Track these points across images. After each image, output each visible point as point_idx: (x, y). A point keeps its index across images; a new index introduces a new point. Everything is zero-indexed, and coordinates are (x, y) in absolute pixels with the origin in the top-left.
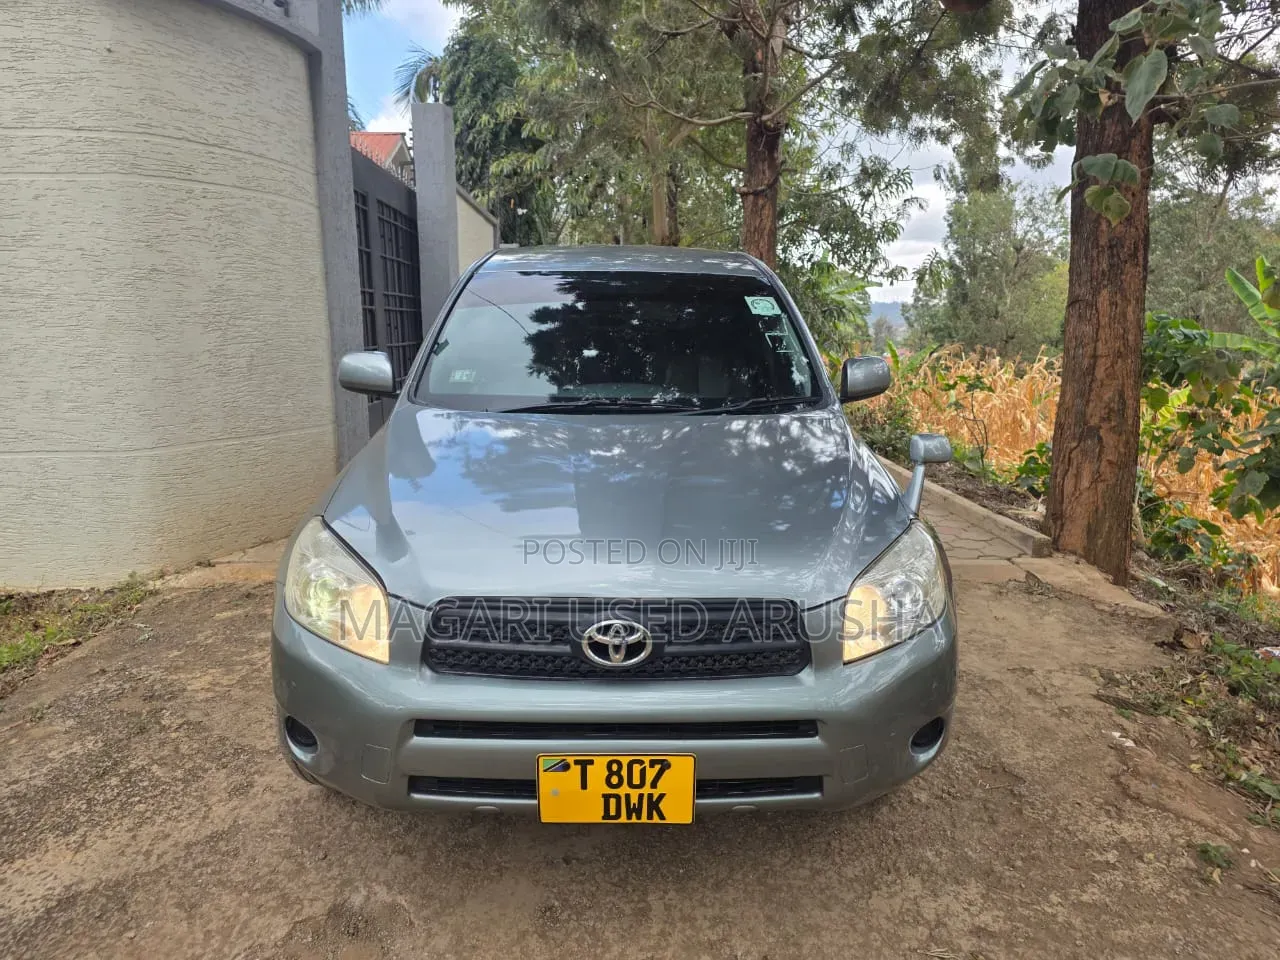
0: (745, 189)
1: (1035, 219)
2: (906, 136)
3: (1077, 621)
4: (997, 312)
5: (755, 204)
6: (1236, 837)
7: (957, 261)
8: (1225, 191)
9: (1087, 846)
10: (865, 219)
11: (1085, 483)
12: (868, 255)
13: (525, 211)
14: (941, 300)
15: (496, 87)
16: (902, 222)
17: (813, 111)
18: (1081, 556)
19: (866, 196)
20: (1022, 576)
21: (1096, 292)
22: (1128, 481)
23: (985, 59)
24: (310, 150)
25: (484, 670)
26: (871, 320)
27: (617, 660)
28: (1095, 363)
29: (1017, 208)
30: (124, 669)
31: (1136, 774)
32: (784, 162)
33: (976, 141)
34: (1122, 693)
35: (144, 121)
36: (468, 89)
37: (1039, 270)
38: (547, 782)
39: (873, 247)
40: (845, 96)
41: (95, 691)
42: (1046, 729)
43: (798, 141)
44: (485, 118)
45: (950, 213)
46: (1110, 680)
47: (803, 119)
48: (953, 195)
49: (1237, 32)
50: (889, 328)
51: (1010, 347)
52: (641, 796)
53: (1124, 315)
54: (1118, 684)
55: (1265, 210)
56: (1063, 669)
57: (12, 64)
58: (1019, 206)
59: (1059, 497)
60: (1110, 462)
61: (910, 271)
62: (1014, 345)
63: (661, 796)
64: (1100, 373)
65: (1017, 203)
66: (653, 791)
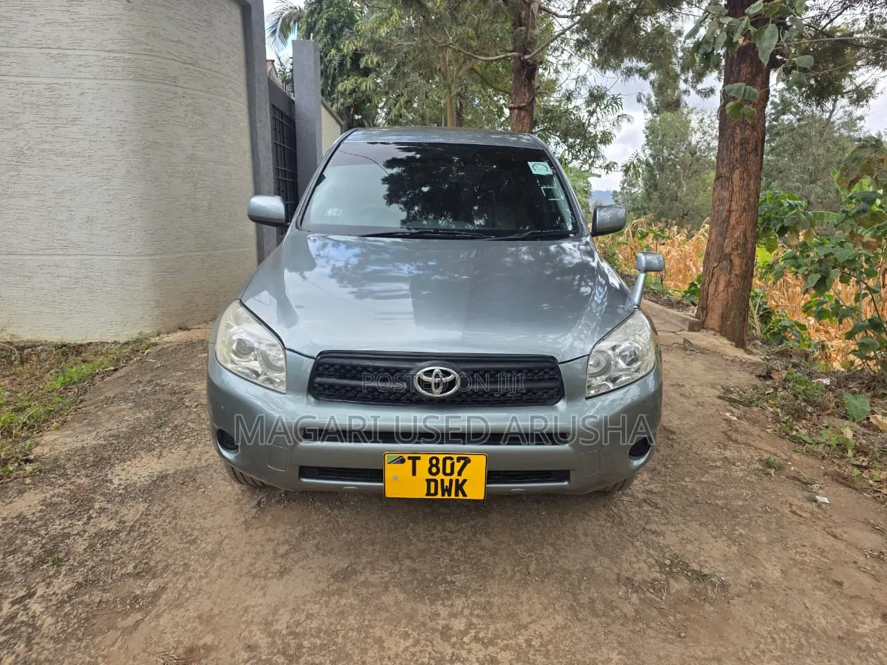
0: (511, 105)
1: (704, 133)
2: (619, 72)
3: (711, 364)
4: (677, 197)
5: (519, 115)
6: (786, 457)
7: (651, 161)
8: (830, 117)
9: (707, 460)
10: (591, 129)
11: (721, 288)
12: (592, 153)
13: (360, 117)
14: (639, 190)
15: (341, 29)
16: (615, 132)
17: (558, 53)
18: (717, 331)
19: (591, 113)
20: (681, 341)
21: (732, 171)
22: (747, 287)
23: (672, 23)
24: (243, 70)
25: (350, 398)
27: (437, 393)
28: (730, 215)
30: (152, 381)
31: (736, 430)
32: (538, 87)
33: (665, 78)
34: (734, 396)
35: (150, 48)
36: (322, 31)
37: (706, 169)
38: (390, 471)
39: (595, 148)
40: (580, 44)
41: (139, 390)
42: (690, 412)
43: (546, 74)
44: (333, 51)
45: (647, 128)
46: (728, 391)
47: (550, 58)
48: (649, 116)
49: (825, 12)
51: (684, 221)
52: (451, 481)
53: (748, 185)
54: (732, 393)
55: (856, 131)
56: (701, 385)
57: (68, 8)
58: (694, 124)
59: (705, 297)
60: (736, 275)
61: (620, 165)
62: (687, 219)
63: (464, 481)
64: (733, 221)
65: (693, 122)
66: (458, 478)
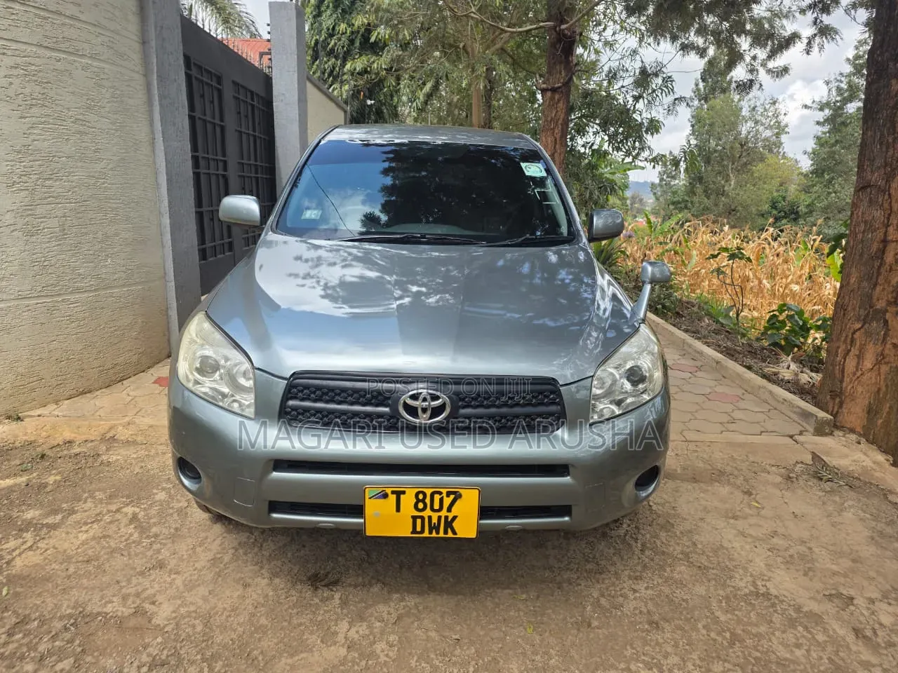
0: (544, 86)
1: (756, 122)
3: (876, 519)
4: (724, 191)
5: (552, 99)
7: (696, 152)
10: (636, 116)
11: (868, 364)
12: (637, 144)
13: (373, 102)
14: (681, 181)
18: (861, 436)
19: (637, 99)
25: (326, 425)
26: (628, 194)
27: (424, 419)
28: (885, 247)
29: (743, 114)
32: (577, 65)
36: (331, 5)
37: (754, 161)
38: (371, 506)
39: (640, 138)
43: (586, 54)
44: (343, 27)
45: (693, 117)
47: (591, 35)
48: (696, 103)
50: (641, 200)
52: (440, 518)
58: (745, 112)
59: (838, 375)
60: (894, 345)
63: (455, 518)
64: (889, 258)
65: (744, 110)
66: (448, 514)
